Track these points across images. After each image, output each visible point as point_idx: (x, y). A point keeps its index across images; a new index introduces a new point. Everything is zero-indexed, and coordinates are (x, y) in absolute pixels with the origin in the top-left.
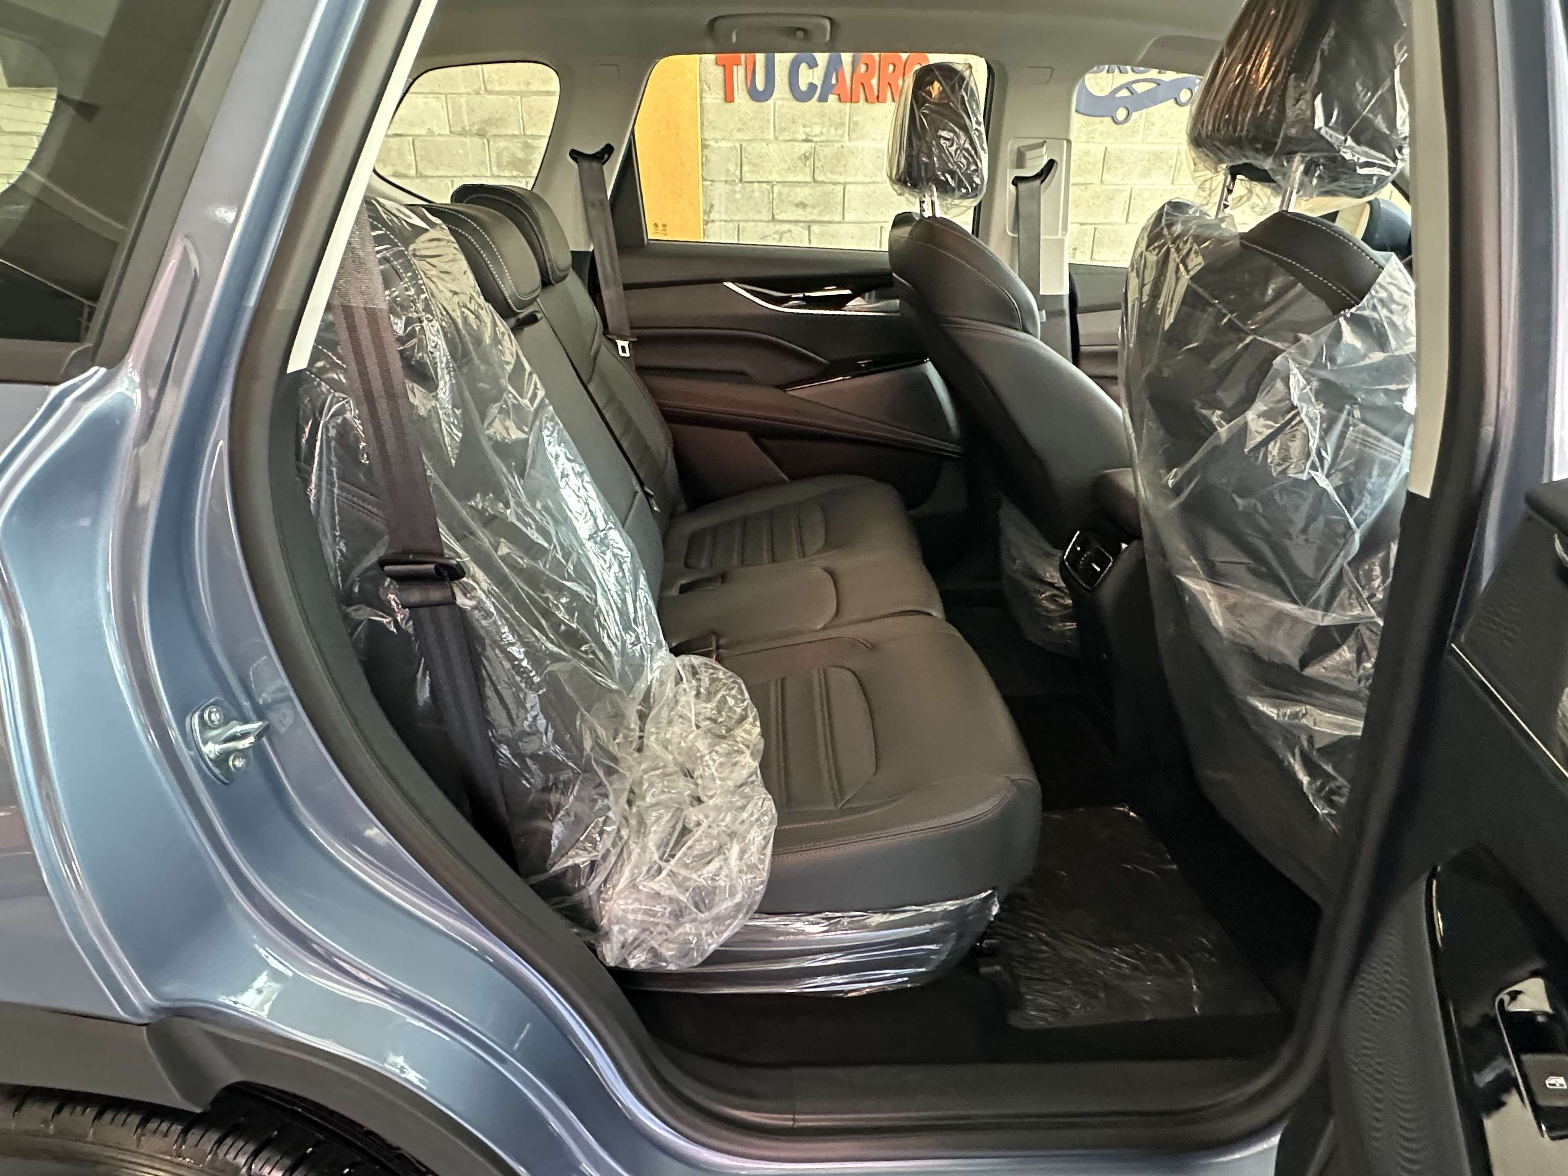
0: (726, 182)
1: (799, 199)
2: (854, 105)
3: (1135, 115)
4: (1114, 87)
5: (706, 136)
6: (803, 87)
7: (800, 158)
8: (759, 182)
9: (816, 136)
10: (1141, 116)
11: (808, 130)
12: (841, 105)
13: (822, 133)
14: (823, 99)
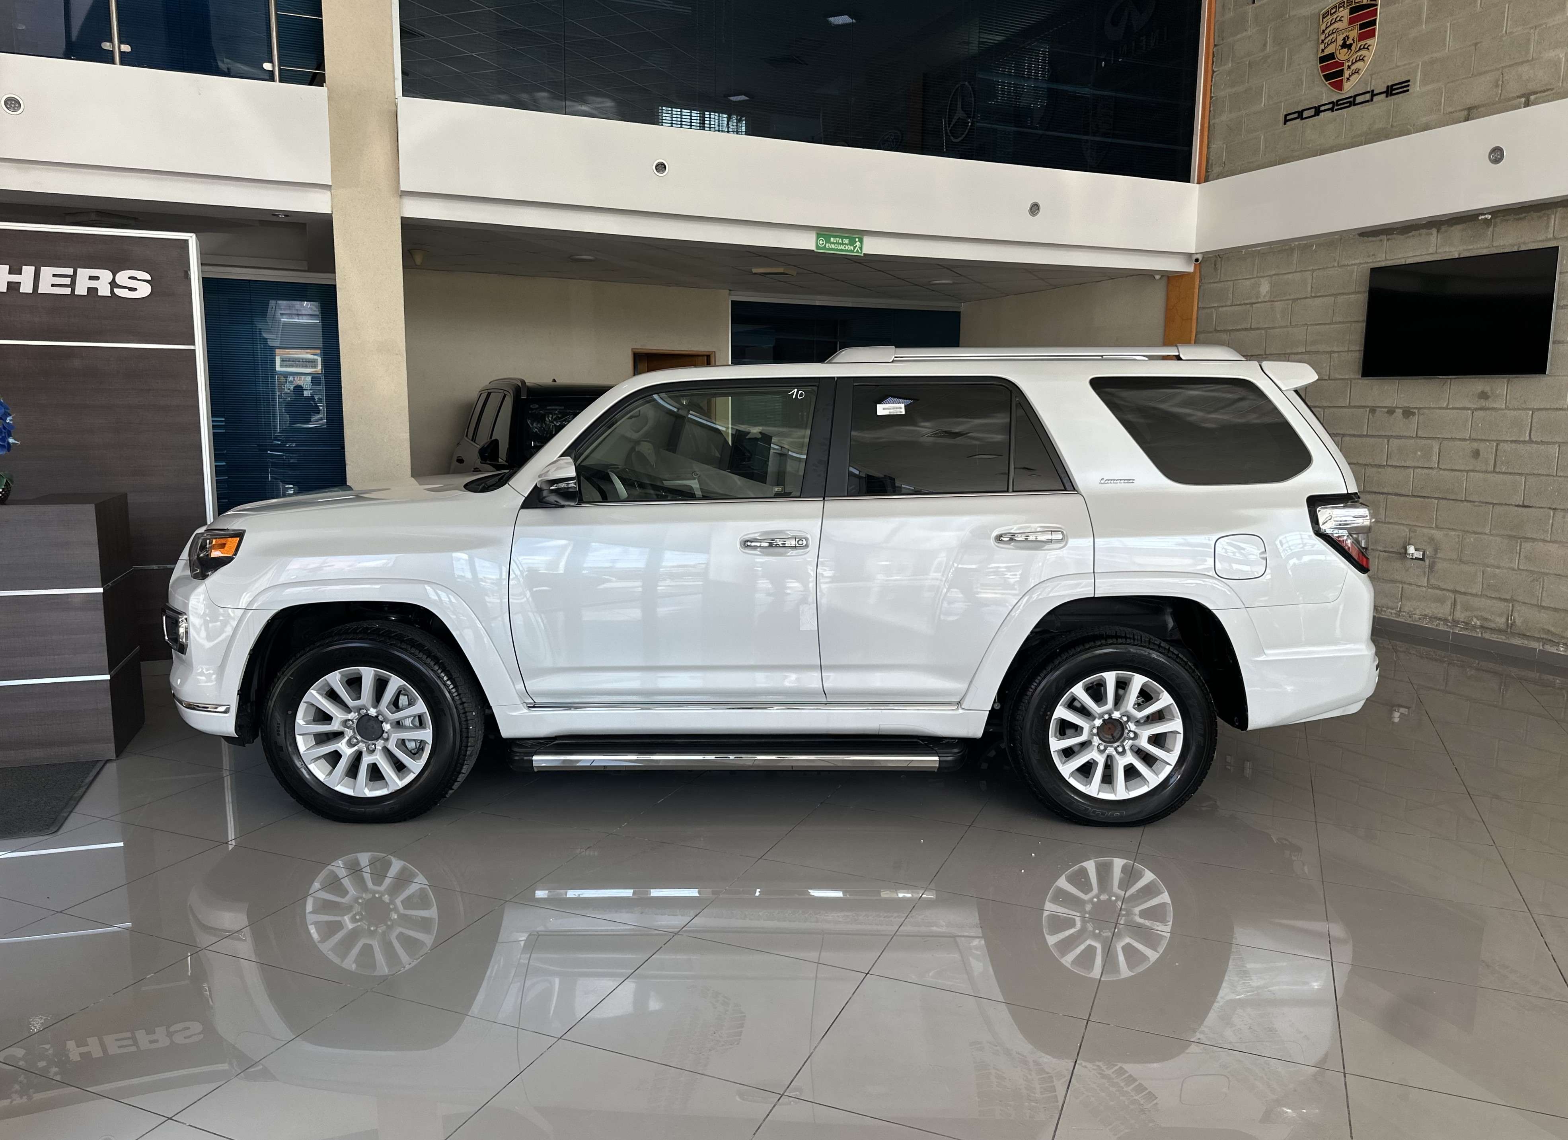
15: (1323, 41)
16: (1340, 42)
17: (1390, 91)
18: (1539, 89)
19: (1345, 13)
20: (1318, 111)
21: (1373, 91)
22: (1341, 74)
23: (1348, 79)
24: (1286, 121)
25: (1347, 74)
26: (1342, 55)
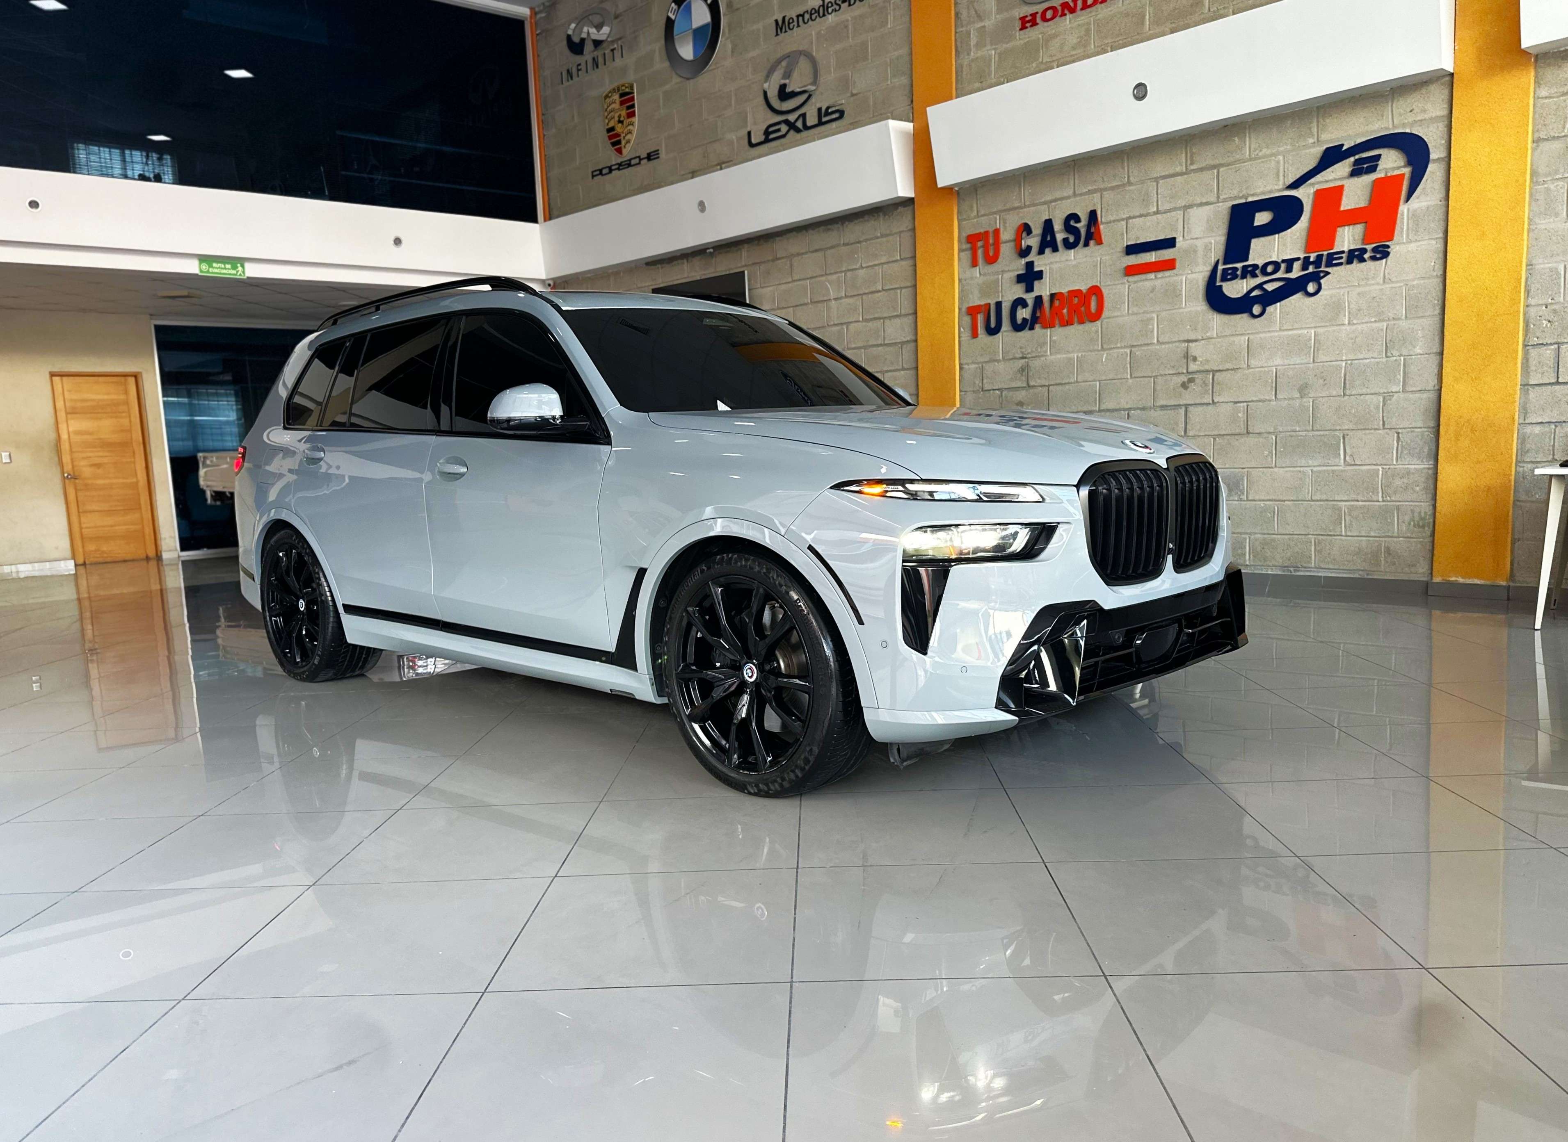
0: (973, 391)
1: (1019, 399)
2: (1053, 329)
3: (1270, 309)
4: (1249, 289)
5: (963, 361)
6: (1019, 321)
7: (1019, 371)
8: (994, 390)
9: (1029, 353)
10: (1276, 309)
11: (1024, 350)
12: (1045, 330)
13: (1032, 351)
14: (1032, 328)
15: (606, 118)
16: (617, 119)
17: (649, 157)
18: (726, 160)
19: (616, 97)
20: (611, 171)
21: (639, 157)
22: (619, 142)
23: (625, 147)
24: (593, 176)
25: (623, 142)
26: (619, 128)
